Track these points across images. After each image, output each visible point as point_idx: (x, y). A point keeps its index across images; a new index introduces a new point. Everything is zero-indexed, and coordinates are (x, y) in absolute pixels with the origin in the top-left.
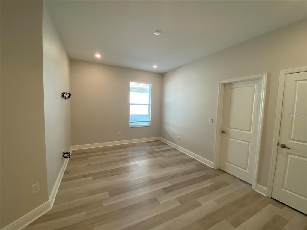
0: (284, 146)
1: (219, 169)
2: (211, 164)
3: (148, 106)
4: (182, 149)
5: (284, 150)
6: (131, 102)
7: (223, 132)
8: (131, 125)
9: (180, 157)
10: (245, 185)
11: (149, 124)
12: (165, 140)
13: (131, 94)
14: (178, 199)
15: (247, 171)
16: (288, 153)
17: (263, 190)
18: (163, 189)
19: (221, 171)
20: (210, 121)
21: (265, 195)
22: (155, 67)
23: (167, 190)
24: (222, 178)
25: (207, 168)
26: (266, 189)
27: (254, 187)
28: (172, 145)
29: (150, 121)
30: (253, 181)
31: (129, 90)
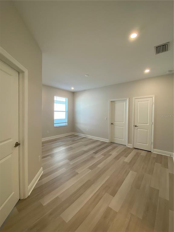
0: (136, 126)
1: (111, 142)
2: (107, 141)
3: (65, 113)
4: (90, 137)
5: (136, 128)
6: (55, 110)
7: (112, 124)
8: (55, 125)
9: (91, 140)
10: (123, 146)
11: (66, 124)
12: (76, 134)
13: (55, 105)
14: (102, 155)
15: (123, 140)
16: (138, 129)
17: (130, 146)
18: (93, 153)
19: (112, 143)
20: (105, 119)
21: (131, 147)
22: (73, 88)
23: (96, 153)
24: (114, 145)
25: (105, 143)
26: (131, 145)
27: (127, 146)
28: (83, 135)
29: (67, 122)
30: (126, 143)
31: (54, 102)
